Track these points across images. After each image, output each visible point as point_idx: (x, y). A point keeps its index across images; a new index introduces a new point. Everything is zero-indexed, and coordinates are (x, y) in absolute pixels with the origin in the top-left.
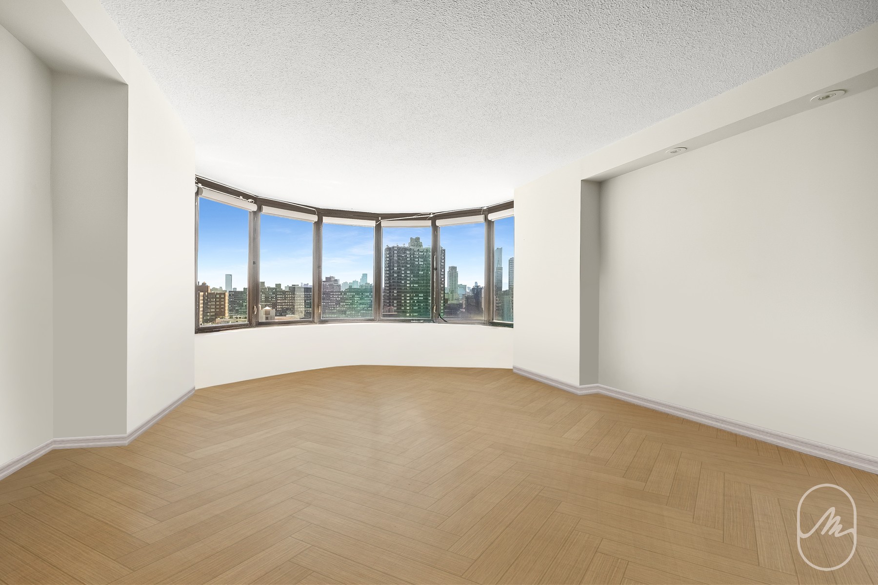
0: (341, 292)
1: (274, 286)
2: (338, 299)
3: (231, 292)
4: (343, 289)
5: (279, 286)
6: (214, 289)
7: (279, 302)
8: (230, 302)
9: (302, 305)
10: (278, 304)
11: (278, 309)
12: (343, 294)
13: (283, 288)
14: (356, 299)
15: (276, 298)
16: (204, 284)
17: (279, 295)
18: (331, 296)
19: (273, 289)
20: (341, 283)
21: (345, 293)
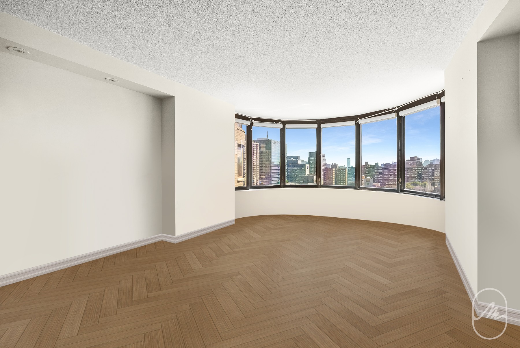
0: (422, 168)
1: (374, 164)
2: (419, 172)
3: (350, 168)
4: (424, 165)
5: (377, 164)
6: (341, 166)
7: (376, 174)
8: (348, 173)
9: (392, 176)
10: (376, 175)
11: (376, 178)
12: (424, 169)
13: (380, 165)
14: (435, 172)
15: (375, 171)
16: (335, 164)
17: (376, 169)
18: (414, 170)
19: (373, 166)
20: (423, 161)
21: (426, 168)
